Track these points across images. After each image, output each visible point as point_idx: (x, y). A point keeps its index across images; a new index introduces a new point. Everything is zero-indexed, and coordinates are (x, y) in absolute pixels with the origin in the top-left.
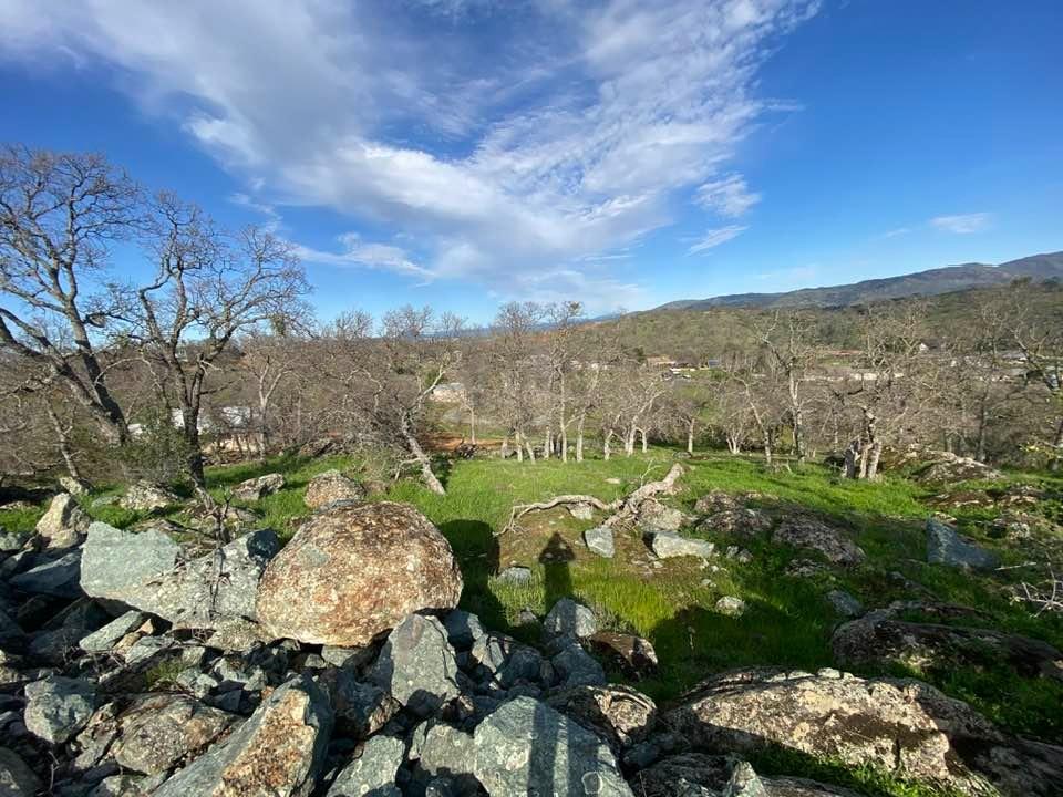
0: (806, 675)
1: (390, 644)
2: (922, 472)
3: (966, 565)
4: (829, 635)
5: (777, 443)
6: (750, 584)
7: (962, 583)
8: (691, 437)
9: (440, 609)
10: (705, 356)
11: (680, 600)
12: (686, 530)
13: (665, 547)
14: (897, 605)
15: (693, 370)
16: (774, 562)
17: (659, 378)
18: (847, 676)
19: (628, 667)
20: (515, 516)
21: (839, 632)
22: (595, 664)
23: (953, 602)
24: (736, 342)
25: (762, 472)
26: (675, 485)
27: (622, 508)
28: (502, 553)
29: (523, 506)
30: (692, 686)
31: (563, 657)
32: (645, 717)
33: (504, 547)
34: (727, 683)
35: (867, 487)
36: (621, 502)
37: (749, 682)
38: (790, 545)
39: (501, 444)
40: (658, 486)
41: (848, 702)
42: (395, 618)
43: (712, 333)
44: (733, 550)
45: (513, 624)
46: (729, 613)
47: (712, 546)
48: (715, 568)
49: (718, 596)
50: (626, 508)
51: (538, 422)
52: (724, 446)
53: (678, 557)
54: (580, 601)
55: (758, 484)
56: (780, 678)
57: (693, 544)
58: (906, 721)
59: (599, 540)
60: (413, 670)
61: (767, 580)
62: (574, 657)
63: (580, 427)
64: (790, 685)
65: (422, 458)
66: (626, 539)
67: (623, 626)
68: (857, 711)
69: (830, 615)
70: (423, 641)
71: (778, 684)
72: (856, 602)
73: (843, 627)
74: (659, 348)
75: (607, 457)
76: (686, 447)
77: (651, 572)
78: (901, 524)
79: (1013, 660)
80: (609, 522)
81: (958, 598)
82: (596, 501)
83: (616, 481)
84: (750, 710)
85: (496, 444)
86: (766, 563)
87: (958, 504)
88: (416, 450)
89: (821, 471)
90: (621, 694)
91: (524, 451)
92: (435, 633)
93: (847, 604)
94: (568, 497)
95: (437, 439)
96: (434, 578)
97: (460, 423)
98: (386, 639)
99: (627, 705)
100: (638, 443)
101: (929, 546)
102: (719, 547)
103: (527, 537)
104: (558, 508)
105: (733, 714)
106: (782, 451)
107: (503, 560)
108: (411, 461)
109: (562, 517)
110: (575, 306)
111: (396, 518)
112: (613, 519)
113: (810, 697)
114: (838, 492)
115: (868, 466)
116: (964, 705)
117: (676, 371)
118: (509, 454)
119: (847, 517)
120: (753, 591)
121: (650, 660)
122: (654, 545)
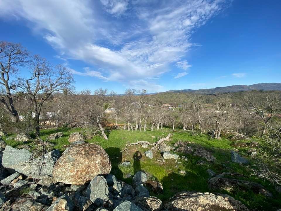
0: (201, 193)
1: (91, 185)
2: (230, 137)
3: (241, 163)
4: (207, 182)
5: (195, 128)
6: (188, 167)
7: (240, 168)
8: (174, 125)
9: (105, 174)
10: (177, 104)
11: (170, 171)
12: (172, 152)
13: (166, 156)
14: (224, 173)
15: (174, 108)
16: (194, 161)
17: (165, 110)
18: (211, 194)
19: (155, 190)
20: (127, 147)
21: (210, 181)
22: (147, 190)
23: (238, 173)
24: (186, 101)
25: (191, 136)
26: (169, 139)
27: (155, 145)
28: (123, 157)
29: (129, 144)
30: (172, 196)
31: (138, 188)
32: (159, 206)
33: (123, 155)
34: (181, 196)
35: (217, 141)
36: (155, 143)
37: (186, 195)
38: (198, 156)
39: (124, 125)
40: (165, 139)
41: (211, 201)
42: (93, 177)
43: (180, 99)
44: (183, 157)
45: (125, 178)
46: (182, 175)
47: (178, 156)
48: (179, 162)
49: (179, 170)
50: (156, 145)
51: (134, 119)
52: (182, 128)
53: (169, 159)
54: (143, 172)
55: (190, 139)
56: (194, 194)
57: (173, 156)
58: (225, 207)
59: (149, 154)
60: (96, 192)
61: (192, 166)
62: (141, 188)
63: (145, 122)
64: (197, 196)
65: (102, 129)
66: (156, 154)
67: (154, 179)
68: (213, 204)
69: (208, 176)
70: (100, 184)
71: (194, 196)
72: (214, 172)
73: (211, 179)
74: (166, 102)
75: (152, 130)
76: (172, 128)
77: (162, 163)
78: (225, 151)
79: (252, 189)
80: (152, 149)
81: (239, 172)
82: (149, 143)
83: (154, 137)
84: (186, 203)
85: (122, 125)
86: (192, 161)
87: (239, 146)
88: (101, 127)
89: (206, 136)
90: (153, 199)
91: (130, 128)
92: (103, 181)
93: (212, 173)
94: (141, 142)
96: (104, 165)
97: (113, 119)
98: (89, 183)
99: (155, 202)
100: (160, 127)
101: (232, 157)
102: (180, 156)
103: (130, 152)
104: (138, 145)
105: (182, 205)
106: (197, 130)
107: (123, 159)
108: (99, 130)
109: (139, 147)
110: (145, 91)
111: (94, 148)
112: (153, 148)
113: (202, 200)
114: (210, 142)
115: (217, 135)
116: (240, 202)
117: (170, 108)
118: (126, 128)
119: (212, 149)
120: (189, 169)
121: (161, 189)
122: (163, 156)
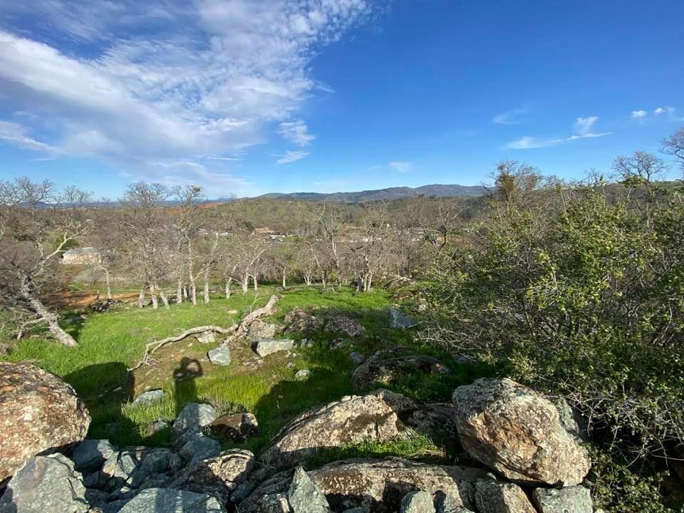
0: (336, 403)
1: (11, 491)
2: (388, 285)
3: (404, 327)
4: (350, 376)
5: (329, 277)
6: (313, 361)
7: (402, 336)
8: (284, 277)
9: (67, 445)
10: (290, 228)
11: (275, 378)
12: (279, 335)
13: (263, 350)
14: (378, 353)
15: (284, 236)
16: (325, 343)
17: (262, 242)
18: (354, 397)
19: (238, 435)
20: (149, 352)
21: (354, 374)
22: (213, 442)
23: (400, 346)
24: (307, 220)
25: (321, 293)
26: (273, 308)
27: (237, 330)
28: (136, 383)
29: (156, 342)
30: (277, 432)
31: (188, 447)
32: (245, 465)
33: (137, 376)
34: (297, 422)
35: (367, 295)
36: (237, 326)
37: (308, 418)
38: (332, 332)
39: (138, 296)
40: (262, 311)
41: (355, 411)
42: (15, 466)
43: (294, 215)
44: (304, 341)
45: (146, 435)
46: (301, 379)
47: (292, 341)
48: (295, 355)
49: (296, 371)
50: (240, 330)
51: (171, 276)
52: (303, 281)
53: (273, 354)
54: (206, 402)
55: (318, 301)
56: (324, 409)
57: (282, 343)
58: (380, 412)
59: (220, 355)
60: (39, 505)
61: (321, 355)
62: (198, 444)
63: (206, 277)
64: (328, 411)
65: (47, 316)
66: (240, 350)
67: (235, 409)
68: (359, 414)
69: (351, 366)
70: (47, 477)
71: (323, 413)
72: (361, 356)
73: (356, 370)
74: (263, 222)
75: (228, 296)
76: (281, 284)
77: (256, 367)
78: (380, 312)
79: (422, 368)
80: (228, 341)
81: (402, 343)
82: (218, 328)
83: (234, 312)
84: (308, 434)
85: (133, 297)
86: (321, 345)
87: (401, 298)
88: (42, 311)
89: (348, 289)
90: (229, 456)
91: (160, 300)
92: (60, 468)
93: (356, 357)
94: (195, 329)
95: (70, 297)
96: (56, 420)
97: (95, 282)
98: (6, 487)
99: (233, 461)
100: (251, 285)
101: (390, 320)
102: (297, 341)
103: (161, 365)
104: (188, 338)
105: (299, 441)
106: (332, 281)
107: (137, 389)
108: (35, 321)
109: (191, 345)
110: (198, 190)
111: (8, 377)
112: (231, 338)
113: (338, 415)
114: (355, 300)
115: (367, 285)
116: (402, 395)
117: (274, 237)
118: (146, 303)
119: (359, 312)
120: (315, 362)
121: (253, 425)
122: (257, 350)
